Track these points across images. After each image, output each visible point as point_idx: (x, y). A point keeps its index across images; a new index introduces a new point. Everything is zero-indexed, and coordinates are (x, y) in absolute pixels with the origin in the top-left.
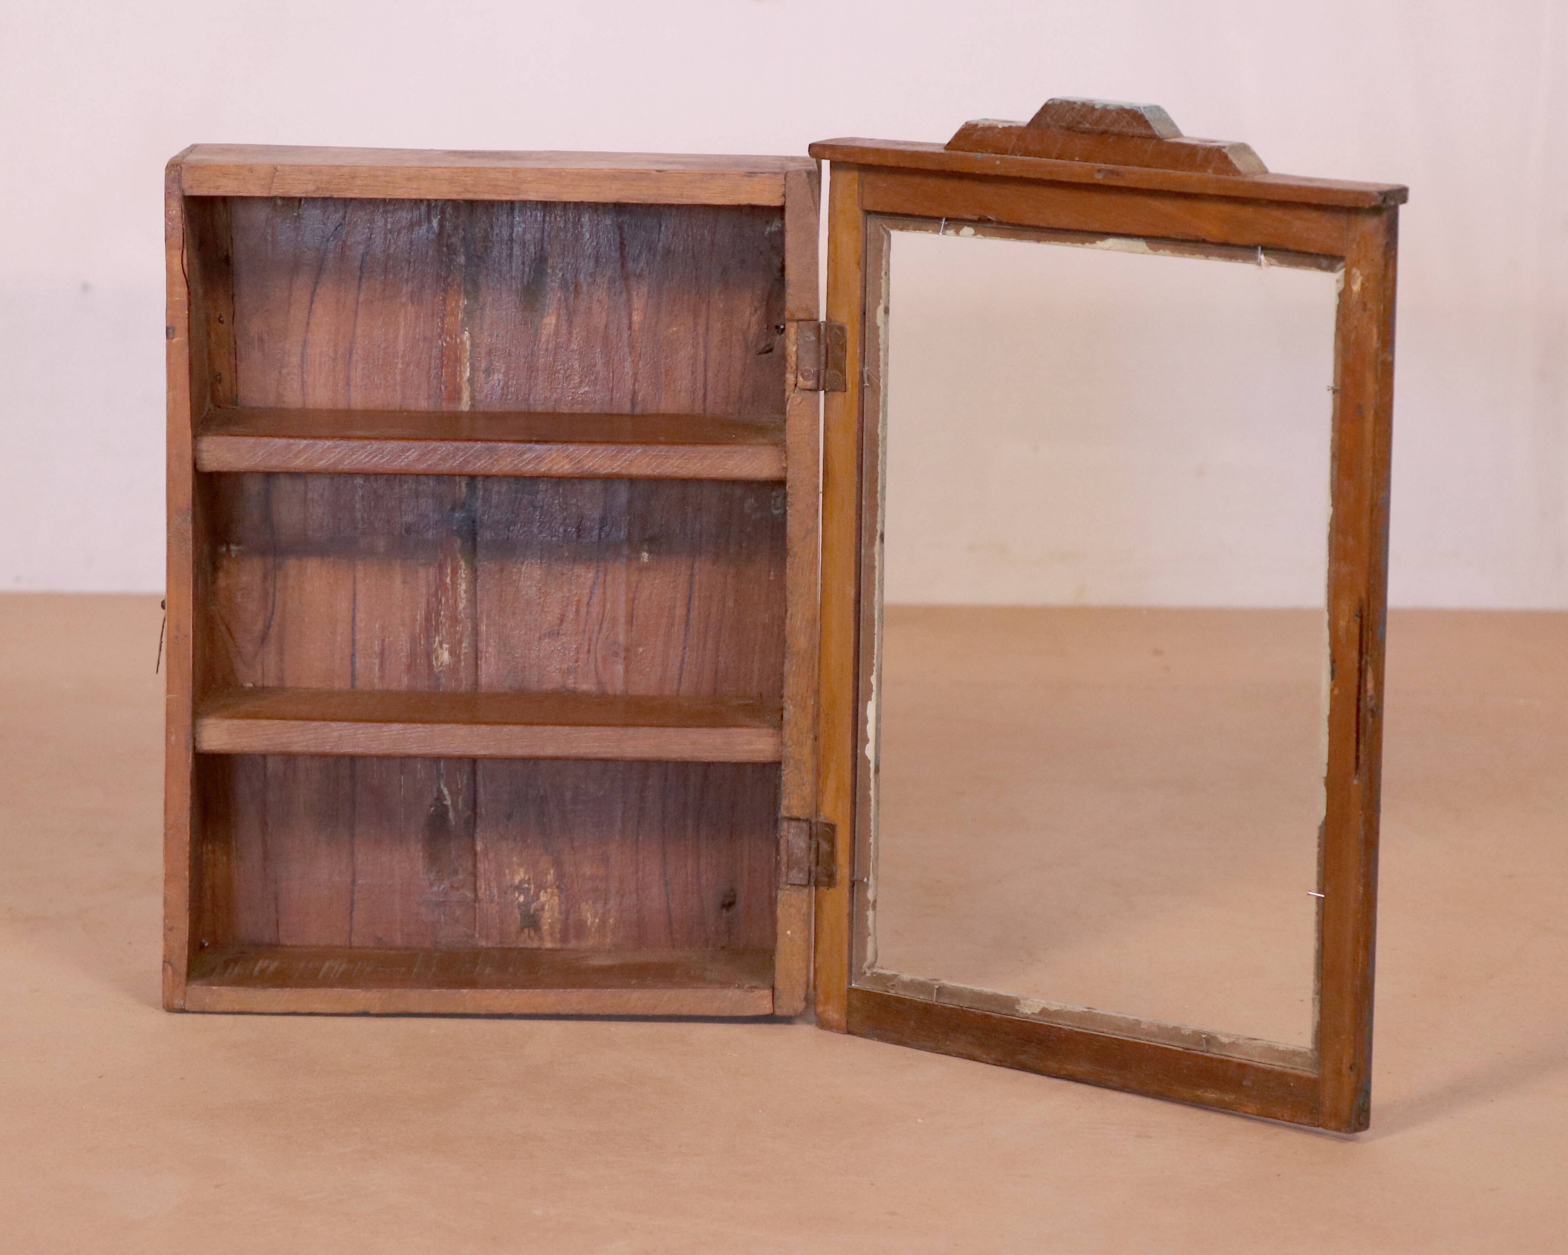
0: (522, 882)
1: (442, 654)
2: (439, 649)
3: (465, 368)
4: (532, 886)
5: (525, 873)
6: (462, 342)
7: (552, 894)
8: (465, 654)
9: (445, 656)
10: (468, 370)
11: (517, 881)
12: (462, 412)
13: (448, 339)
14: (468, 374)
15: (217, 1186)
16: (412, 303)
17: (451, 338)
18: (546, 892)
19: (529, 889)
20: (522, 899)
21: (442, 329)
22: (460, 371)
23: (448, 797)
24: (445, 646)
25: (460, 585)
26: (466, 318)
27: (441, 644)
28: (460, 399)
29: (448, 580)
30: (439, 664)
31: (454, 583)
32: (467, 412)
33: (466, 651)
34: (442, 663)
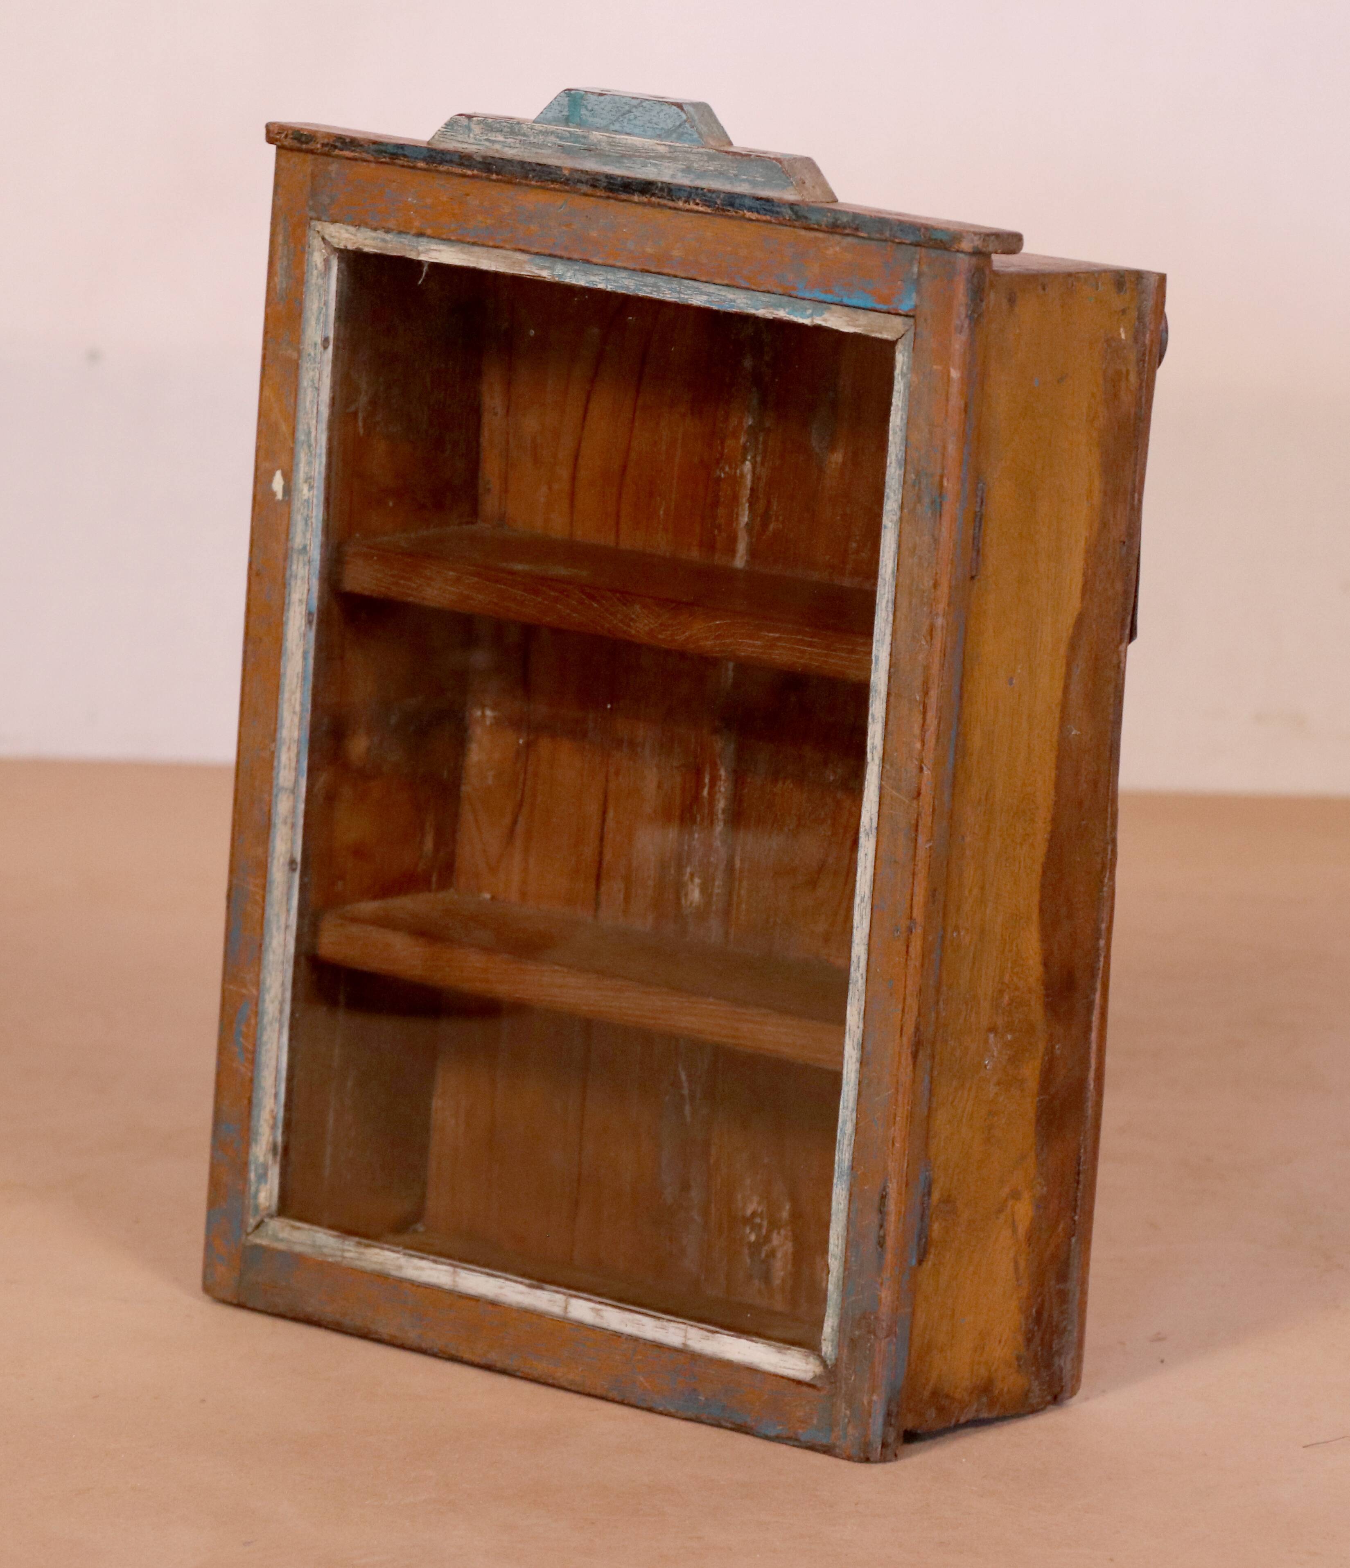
0: (754, 1214)
1: (693, 890)
2: (689, 883)
3: (743, 510)
4: (765, 1223)
5: (759, 1203)
6: (742, 476)
7: (786, 1238)
8: (718, 894)
9: (695, 895)
10: (747, 513)
11: (749, 1212)
12: (737, 571)
13: (727, 469)
14: (746, 519)
15: (247, 1544)
16: (692, 414)
17: (730, 468)
18: (779, 1233)
19: (760, 1226)
20: (753, 1238)
21: (722, 454)
22: (737, 514)
23: (686, 1084)
24: (697, 881)
25: (719, 801)
26: (748, 444)
27: (692, 875)
28: (733, 551)
29: (705, 792)
30: (689, 903)
31: (711, 794)
32: (741, 571)
33: (720, 891)
34: (691, 904)
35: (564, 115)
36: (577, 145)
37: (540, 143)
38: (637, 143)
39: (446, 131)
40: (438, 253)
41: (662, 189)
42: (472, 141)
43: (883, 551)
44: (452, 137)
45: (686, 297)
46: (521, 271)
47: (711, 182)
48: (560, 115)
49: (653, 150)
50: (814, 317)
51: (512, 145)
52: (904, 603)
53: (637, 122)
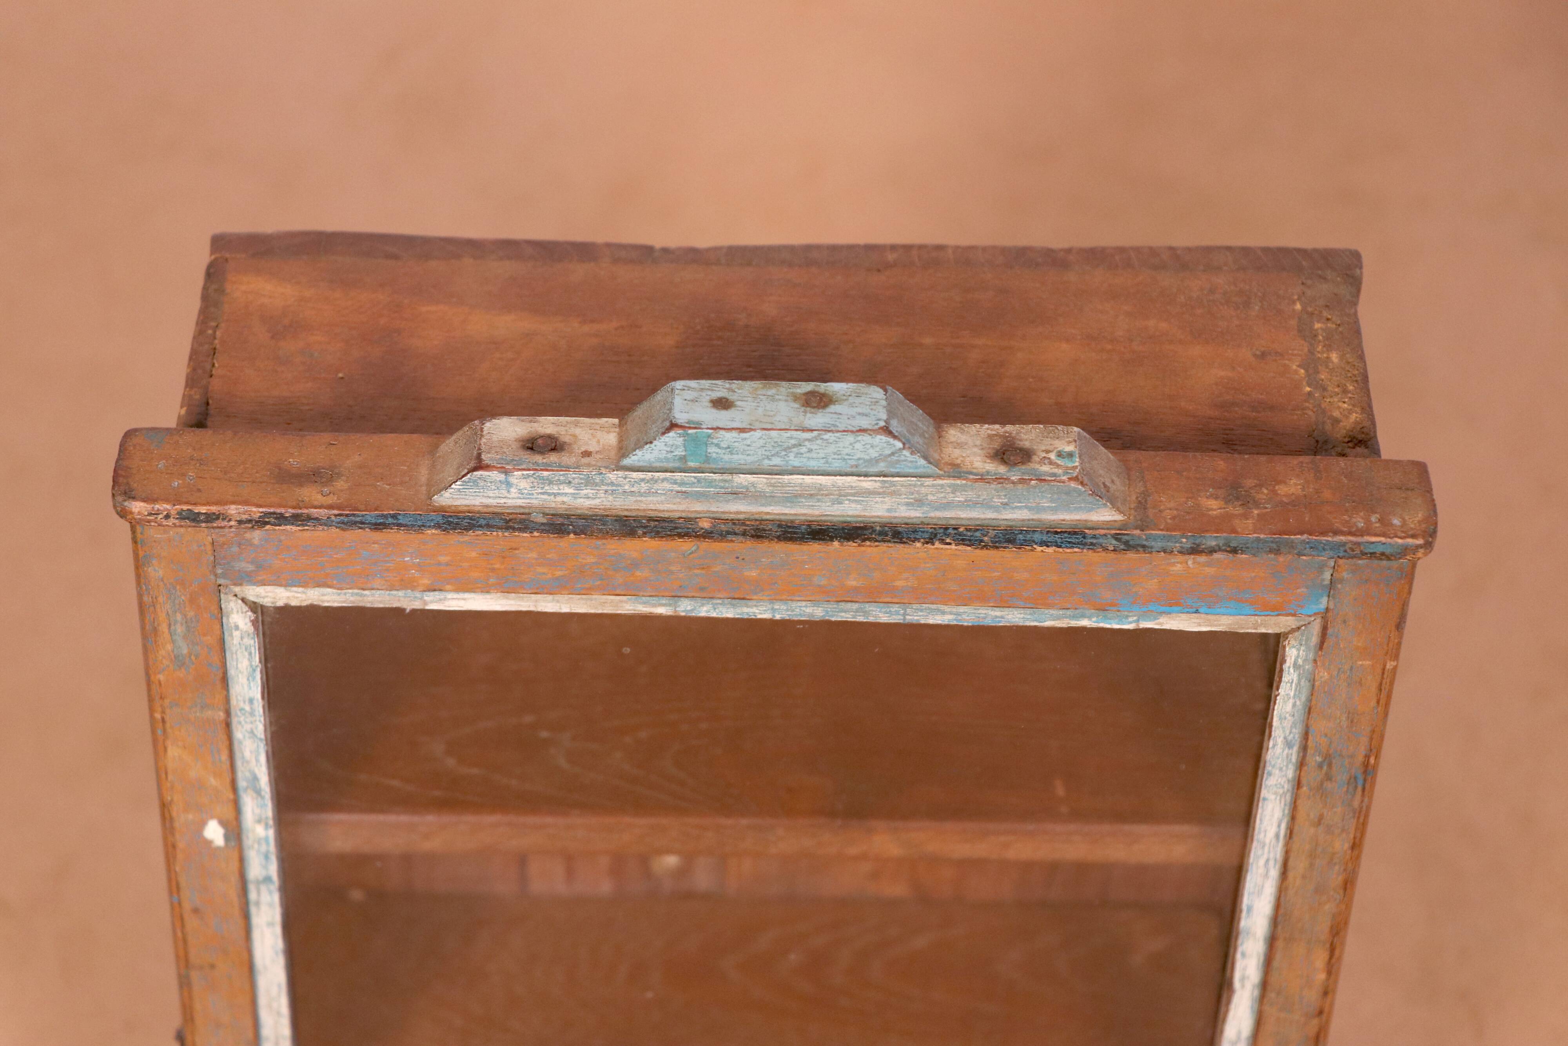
35: (675, 456)
36: (712, 489)
37: (642, 491)
38: (824, 483)
39: (464, 488)
40: (463, 601)
41: (880, 533)
42: (513, 495)
43: (1261, 820)
44: (477, 494)
45: (918, 618)
46: (617, 610)
47: (960, 513)
48: (669, 456)
49: (852, 487)
50: (1140, 622)
51: (591, 495)
52: (1299, 866)
53: (814, 455)
